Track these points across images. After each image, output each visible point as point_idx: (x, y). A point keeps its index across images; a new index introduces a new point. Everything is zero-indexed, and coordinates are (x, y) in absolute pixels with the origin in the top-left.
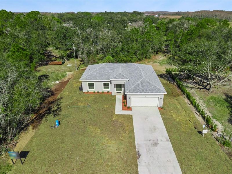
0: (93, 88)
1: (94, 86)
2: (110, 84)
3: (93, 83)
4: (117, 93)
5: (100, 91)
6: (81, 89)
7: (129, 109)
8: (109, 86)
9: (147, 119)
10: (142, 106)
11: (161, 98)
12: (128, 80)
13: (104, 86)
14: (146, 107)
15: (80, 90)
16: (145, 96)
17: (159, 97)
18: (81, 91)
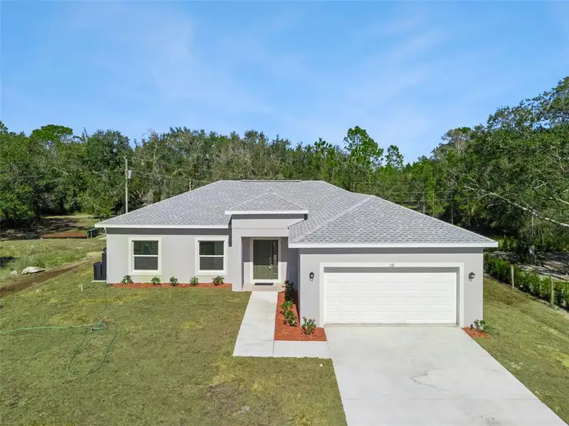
0: (153, 264)
1: (160, 256)
2: (226, 245)
3: (157, 242)
4: (256, 284)
5: (184, 280)
6: (100, 270)
7: (313, 332)
8: (225, 256)
9: (423, 379)
10: (380, 325)
11: (471, 276)
12: (305, 217)
13: (201, 253)
14: (399, 325)
15: (95, 279)
16: (387, 265)
17: (461, 266)
18: (101, 281)
